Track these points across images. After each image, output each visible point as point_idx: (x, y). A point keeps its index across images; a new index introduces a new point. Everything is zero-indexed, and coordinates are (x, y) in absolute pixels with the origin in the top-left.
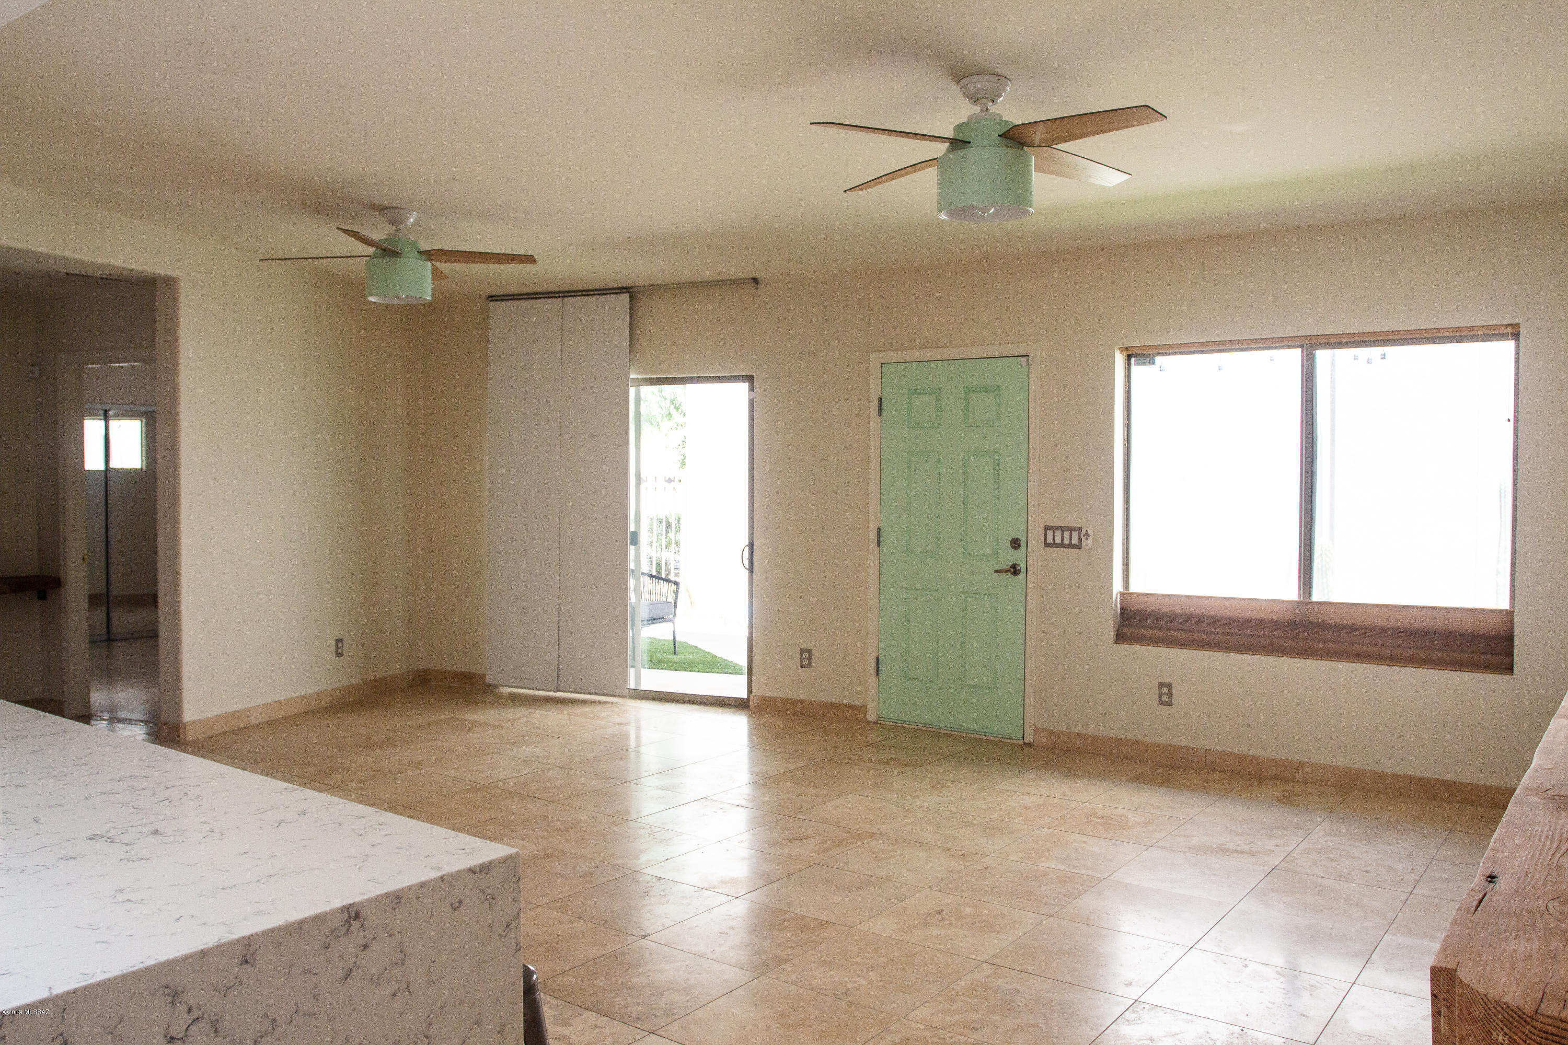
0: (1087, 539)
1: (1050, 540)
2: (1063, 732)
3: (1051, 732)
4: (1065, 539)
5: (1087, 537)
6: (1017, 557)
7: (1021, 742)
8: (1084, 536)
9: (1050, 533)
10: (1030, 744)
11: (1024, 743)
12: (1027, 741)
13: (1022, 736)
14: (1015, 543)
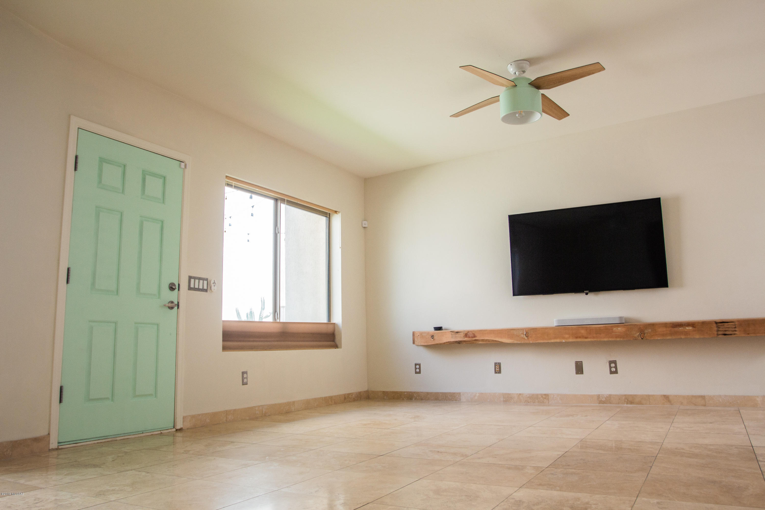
0: (214, 286)
1: (192, 286)
2: (199, 415)
3: (193, 417)
4: (200, 286)
5: (215, 284)
6: (173, 296)
7: (174, 430)
8: (213, 283)
9: (192, 281)
10: (180, 430)
11: (177, 430)
12: (178, 427)
13: (173, 425)
14: (172, 288)
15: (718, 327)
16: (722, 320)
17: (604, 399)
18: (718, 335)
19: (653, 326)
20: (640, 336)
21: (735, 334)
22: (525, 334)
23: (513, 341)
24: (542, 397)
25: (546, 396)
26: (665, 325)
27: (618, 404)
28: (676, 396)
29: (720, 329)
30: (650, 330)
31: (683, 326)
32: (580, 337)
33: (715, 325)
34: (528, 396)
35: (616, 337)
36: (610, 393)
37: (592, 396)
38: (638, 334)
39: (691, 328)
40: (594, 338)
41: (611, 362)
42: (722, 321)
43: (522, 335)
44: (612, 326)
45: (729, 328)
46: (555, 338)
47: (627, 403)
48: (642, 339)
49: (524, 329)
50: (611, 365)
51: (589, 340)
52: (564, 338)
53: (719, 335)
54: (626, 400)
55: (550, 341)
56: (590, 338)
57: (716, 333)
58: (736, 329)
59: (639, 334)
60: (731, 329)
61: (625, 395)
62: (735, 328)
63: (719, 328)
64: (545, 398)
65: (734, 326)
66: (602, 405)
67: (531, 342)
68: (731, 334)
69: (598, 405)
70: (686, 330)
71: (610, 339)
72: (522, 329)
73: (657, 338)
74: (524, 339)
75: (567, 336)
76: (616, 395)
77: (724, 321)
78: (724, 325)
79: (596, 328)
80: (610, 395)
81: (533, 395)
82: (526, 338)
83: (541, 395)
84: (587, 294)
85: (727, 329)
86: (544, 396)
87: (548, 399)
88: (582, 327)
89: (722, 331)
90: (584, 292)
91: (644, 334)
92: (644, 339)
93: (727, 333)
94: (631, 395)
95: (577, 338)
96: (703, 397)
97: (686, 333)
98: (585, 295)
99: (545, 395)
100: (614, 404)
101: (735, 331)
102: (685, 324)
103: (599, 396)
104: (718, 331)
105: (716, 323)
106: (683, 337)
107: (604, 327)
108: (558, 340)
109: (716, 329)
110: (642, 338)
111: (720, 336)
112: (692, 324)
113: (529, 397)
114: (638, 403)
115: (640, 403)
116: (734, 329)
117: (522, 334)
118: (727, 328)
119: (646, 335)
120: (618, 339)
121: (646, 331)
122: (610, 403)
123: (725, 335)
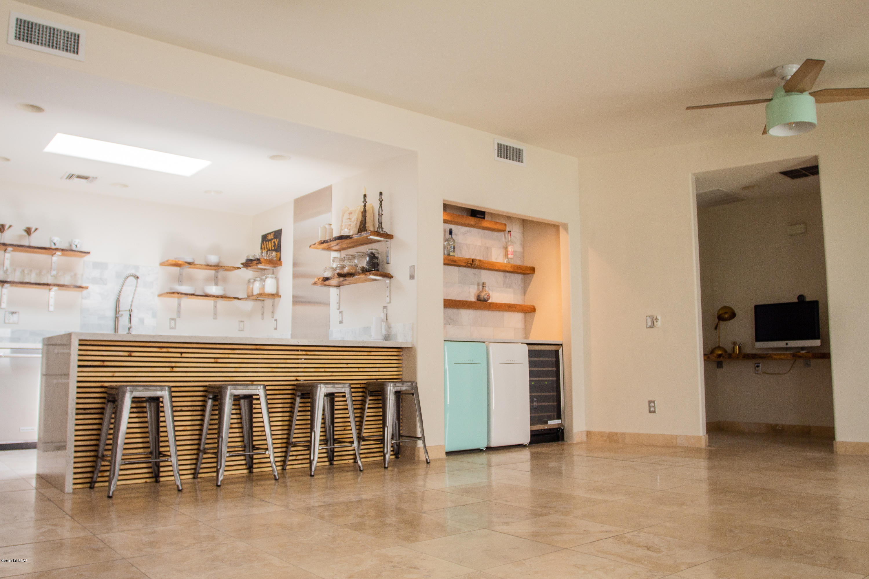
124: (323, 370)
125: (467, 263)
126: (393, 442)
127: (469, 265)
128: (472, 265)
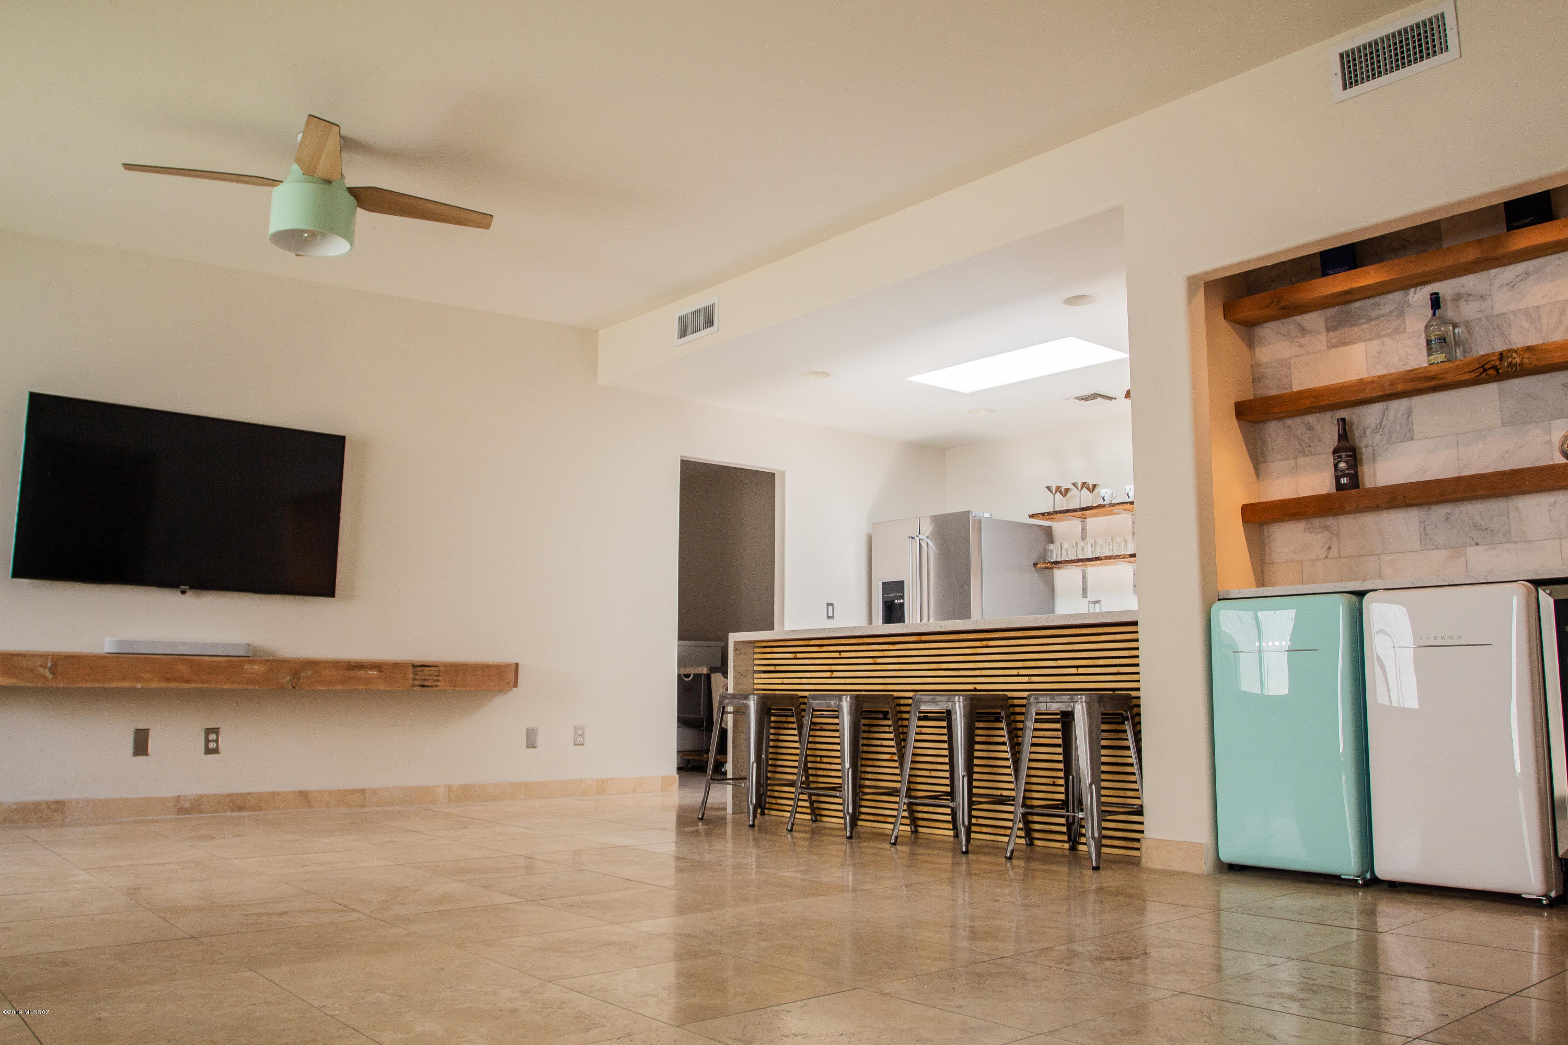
15: (415, 673)
16: (424, 662)
17: (187, 805)
18: (413, 686)
19: (314, 665)
20: (292, 682)
21: (436, 686)
22: (49, 665)
23: (16, 681)
24: (49, 808)
25: (59, 806)
26: (336, 665)
27: (216, 812)
28: (319, 792)
29: (417, 677)
30: (310, 673)
31: (365, 668)
32: (175, 680)
33: (411, 669)
34: (13, 807)
35: (247, 683)
36: (200, 792)
37: (162, 801)
38: (289, 677)
39: (376, 673)
40: (203, 681)
41: (208, 731)
42: (422, 664)
43: (41, 670)
44: (242, 661)
45: (430, 675)
46: (122, 679)
47: (233, 810)
48: (294, 687)
49: (49, 655)
50: (209, 736)
51: (193, 685)
52: (139, 680)
53: (415, 686)
54: (231, 804)
55: (107, 685)
56: (197, 682)
57: (411, 682)
58: (440, 678)
59: (290, 680)
60: (432, 678)
61: (230, 795)
62: (438, 676)
63: (416, 675)
64: (56, 811)
65: (438, 674)
66: (184, 816)
67: (61, 686)
68: (431, 686)
69: (174, 817)
70: (368, 676)
71: (236, 686)
72: (45, 656)
73: (318, 688)
74: (46, 678)
75: (148, 676)
76: (211, 796)
77: (425, 664)
78: (423, 670)
79: (211, 662)
80: (201, 797)
81: (26, 804)
82: (50, 676)
83: (47, 803)
84: (183, 592)
85: (428, 677)
86: (54, 806)
87: (63, 813)
88: (183, 660)
89: (420, 680)
90: (179, 588)
91: (299, 679)
92: (297, 688)
93: (426, 683)
94: (242, 794)
95: (168, 680)
96: (362, 792)
97: (367, 681)
98: (181, 595)
99: (56, 802)
100: (206, 813)
101: (438, 681)
102: (367, 666)
103: (178, 799)
104: (414, 679)
105: (414, 666)
106: (361, 687)
107: (226, 661)
108: (126, 684)
109: (412, 676)
110: (294, 685)
111: (417, 688)
112: (378, 666)
113: (15, 810)
114: (252, 810)
115: (256, 808)
116: (436, 678)
117: (41, 666)
118: (428, 675)
119: (301, 680)
120: (250, 687)
121: (303, 674)
122: (200, 812)
123: (423, 686)
124: (1015, 672)
125: (1481, 370)
126: (1081, 815)
127: (1492, 372)
128: (1500, 371)
